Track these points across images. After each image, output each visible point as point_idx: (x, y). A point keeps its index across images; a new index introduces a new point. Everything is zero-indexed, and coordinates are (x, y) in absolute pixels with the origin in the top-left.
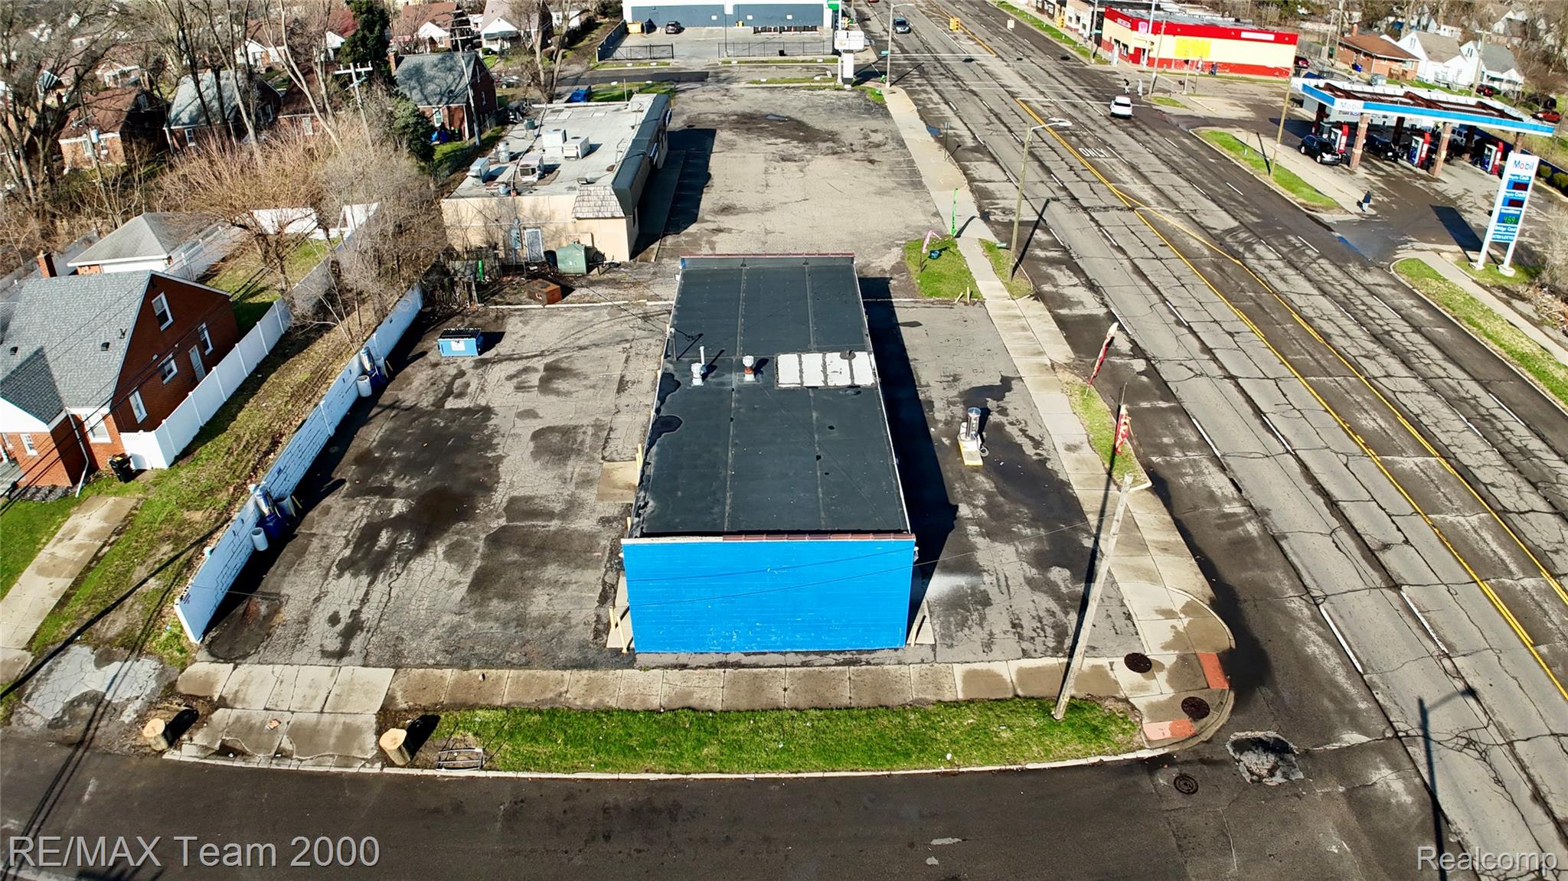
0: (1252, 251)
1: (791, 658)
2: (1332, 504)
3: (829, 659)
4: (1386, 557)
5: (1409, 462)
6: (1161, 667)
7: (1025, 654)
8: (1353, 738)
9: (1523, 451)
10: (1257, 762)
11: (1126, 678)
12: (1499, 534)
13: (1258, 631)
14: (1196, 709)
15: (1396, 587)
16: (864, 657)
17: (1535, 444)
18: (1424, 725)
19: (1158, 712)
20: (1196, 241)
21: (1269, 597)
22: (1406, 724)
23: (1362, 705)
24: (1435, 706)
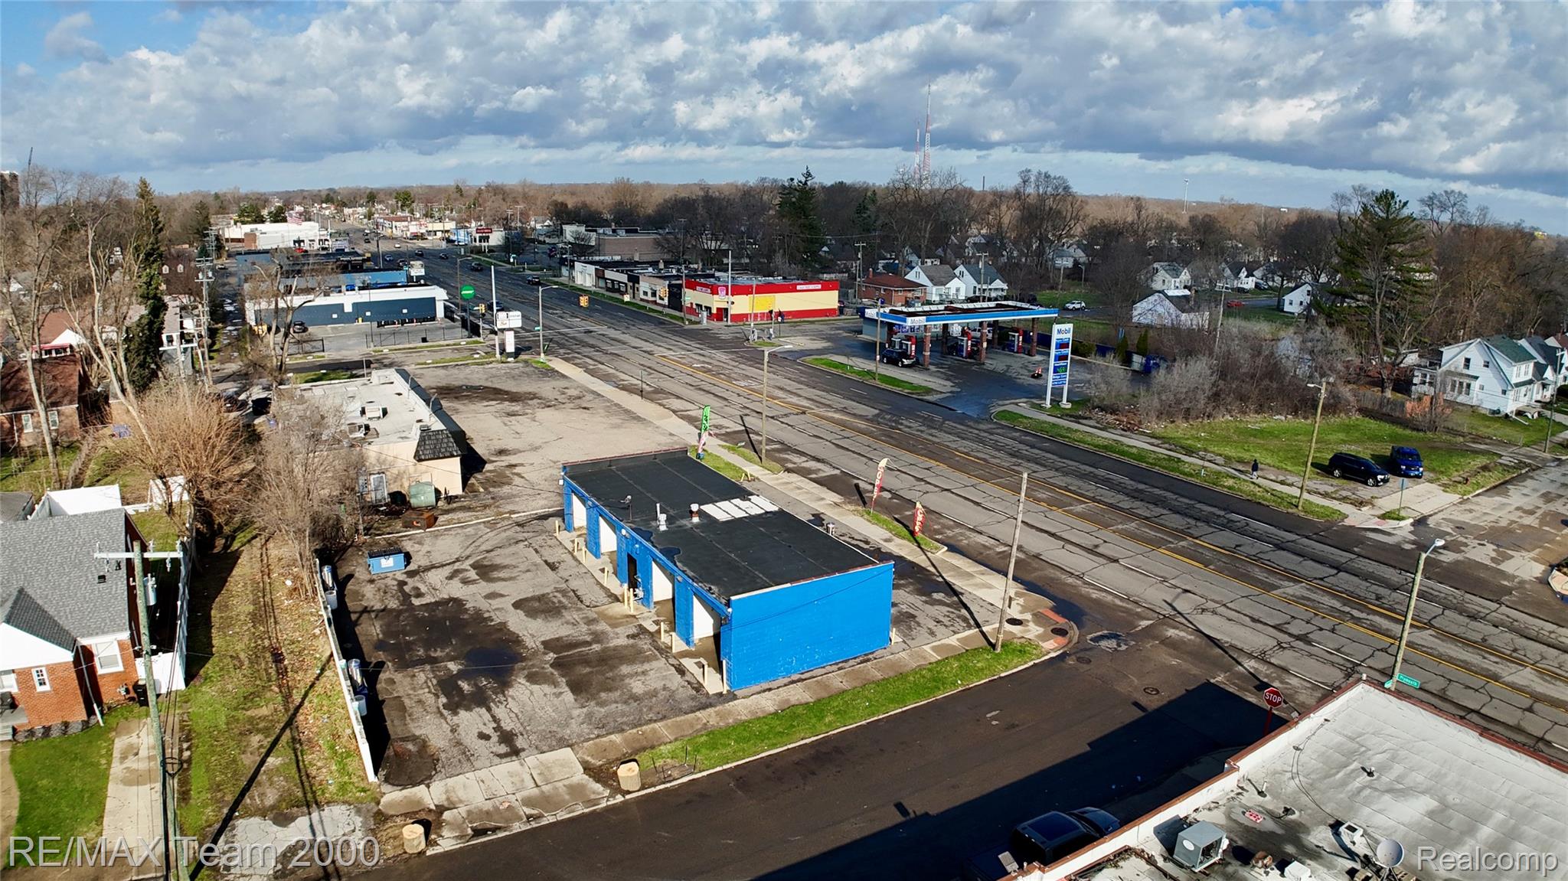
0: (902, 424)
1: (829, 669)
2: (1053, 535)
3: (851, 663)
4: (1099, 550)
5: (1079, 508)
6: (1028, 621)
7: (955, 633)
8: (1145, 623)
9: (1137, 490)
10: (1108, 644)
11: (1015, 629)
12: (1152, 528)
13: (1061, 596)
14: (1060, 632)
15: (1116, 561)
16: (871, 656)
17: (1141, 486)
18: (1174, 609)
19: (1043, 637)
20: (862, 425)
21: (1053, 580)
22: (1168, 611)
23: (1139, 610)
24: (1174, 600)
